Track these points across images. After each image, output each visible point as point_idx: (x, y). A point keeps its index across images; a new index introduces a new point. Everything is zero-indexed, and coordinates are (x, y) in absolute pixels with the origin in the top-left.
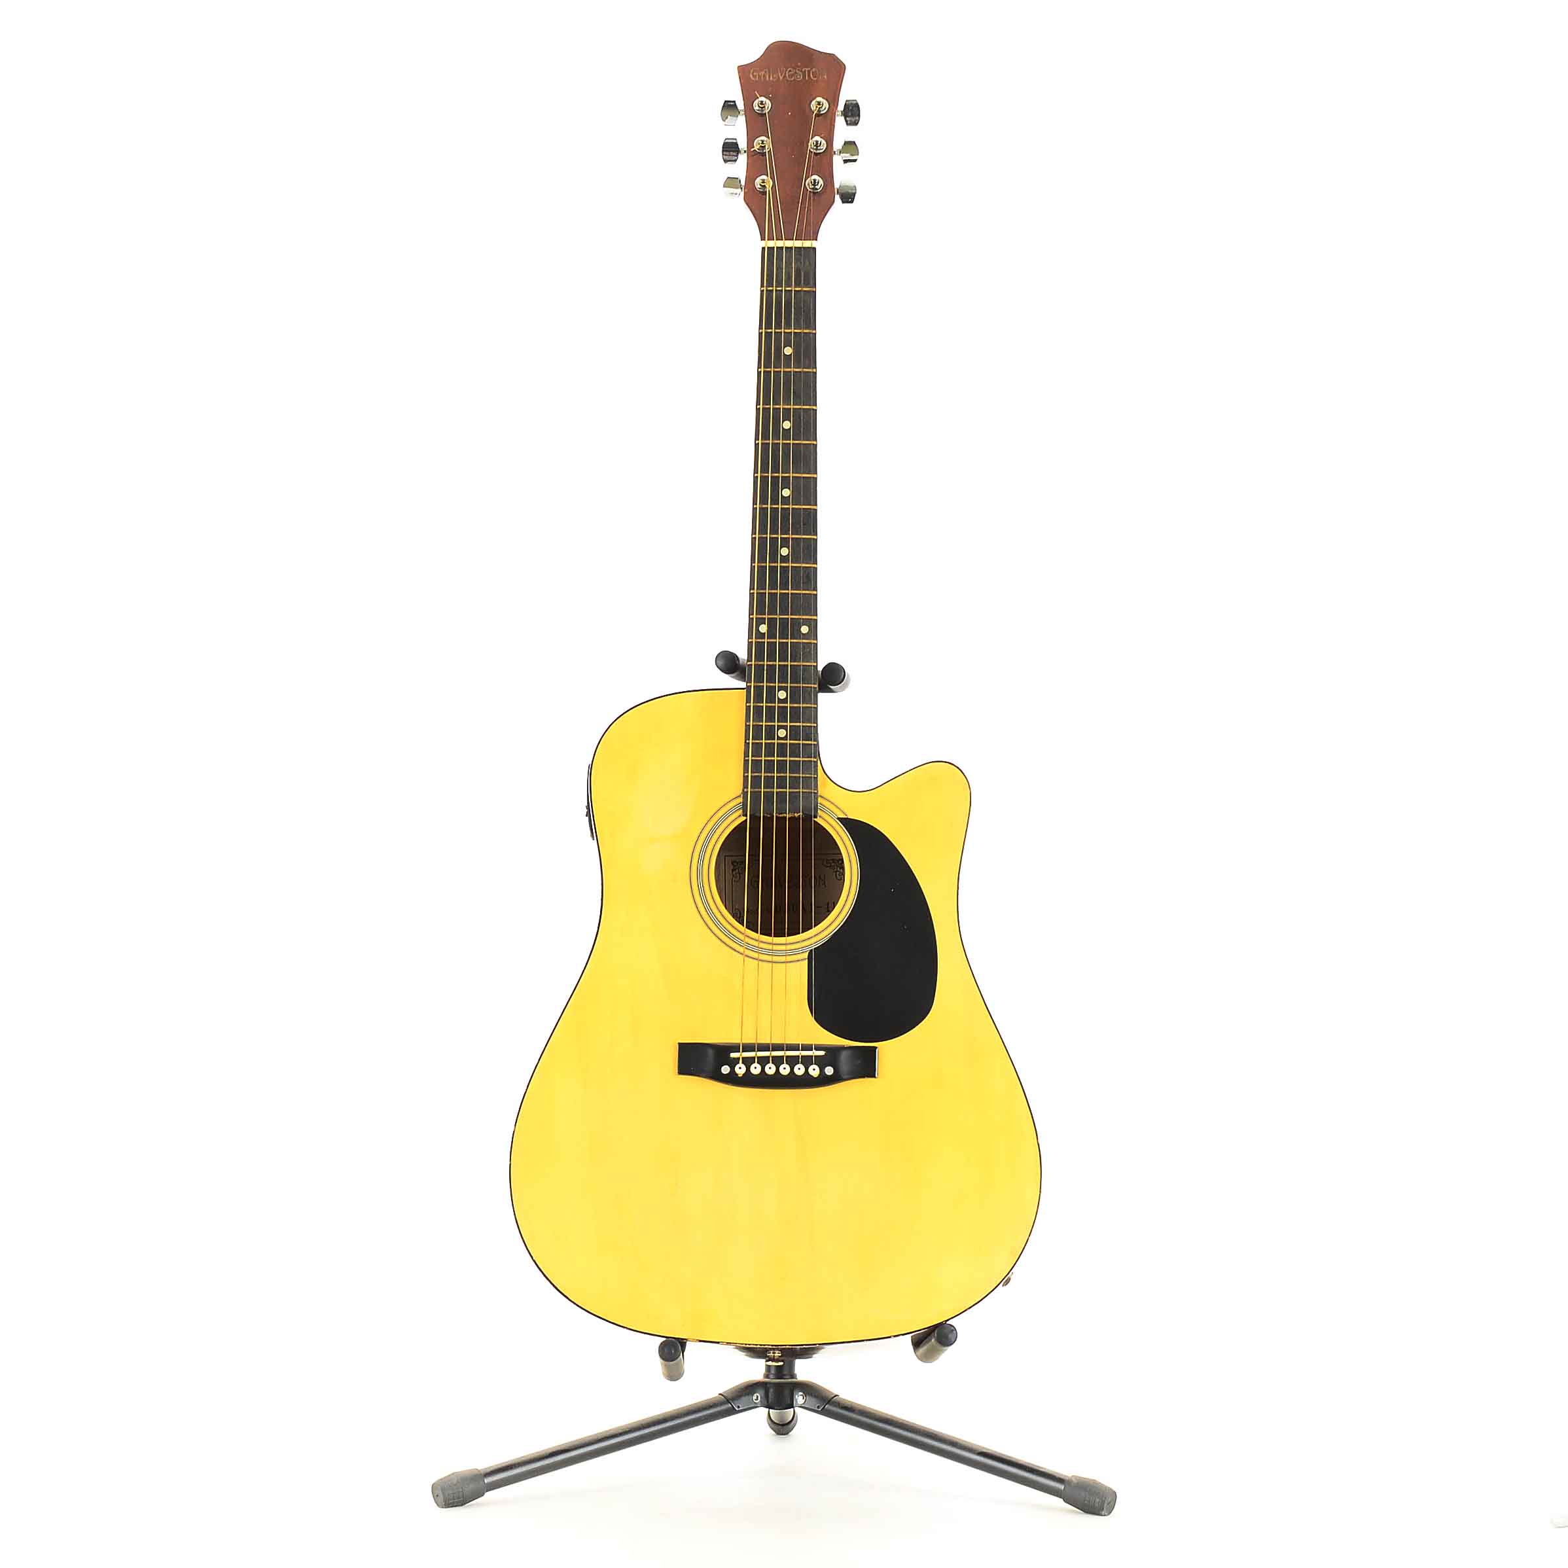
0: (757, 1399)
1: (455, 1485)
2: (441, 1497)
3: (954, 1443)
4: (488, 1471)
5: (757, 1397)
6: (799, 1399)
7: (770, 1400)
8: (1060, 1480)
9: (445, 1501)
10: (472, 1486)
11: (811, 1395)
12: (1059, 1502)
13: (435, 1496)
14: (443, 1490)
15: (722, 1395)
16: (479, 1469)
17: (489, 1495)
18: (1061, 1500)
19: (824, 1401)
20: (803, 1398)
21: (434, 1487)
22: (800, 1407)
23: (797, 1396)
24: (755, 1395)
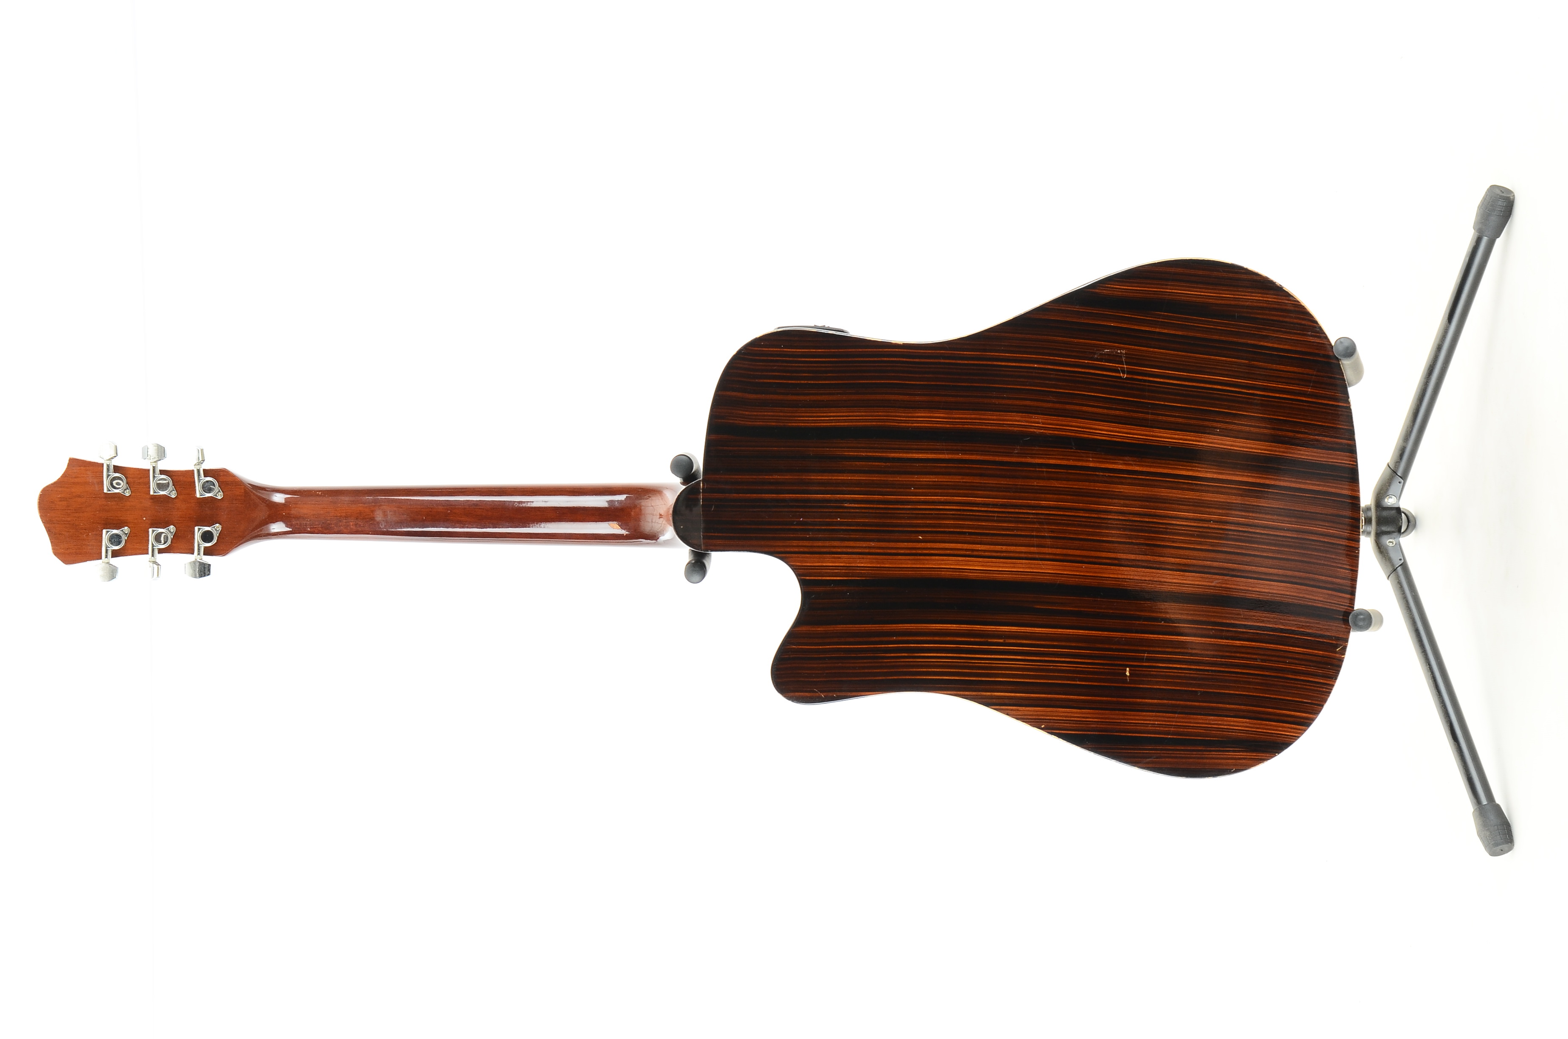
0: (1392, 543)
1: (1491, 833)
2: (1505, 847)
3: (1439, 348)
4: (1475, 801)
5: (1390, 542)
6: (1390, 501)
7: (1393, 530)
8: (1478, 241)
9: (1507, 843)
10: (1492, 817)
11: (1387, 490)
12: (1499, 242)
13: (1502, 852)
14: (1496, 845)
15: (1389, 576)
16: (1473, 810)
17: (1498, 799)
18: (1498, 240)
19: (1394, 476)
20: (1391, 498)
21: (1493, 854)
22: (1399, 500)
23: (1389, 504)
24: (1388, 544)
